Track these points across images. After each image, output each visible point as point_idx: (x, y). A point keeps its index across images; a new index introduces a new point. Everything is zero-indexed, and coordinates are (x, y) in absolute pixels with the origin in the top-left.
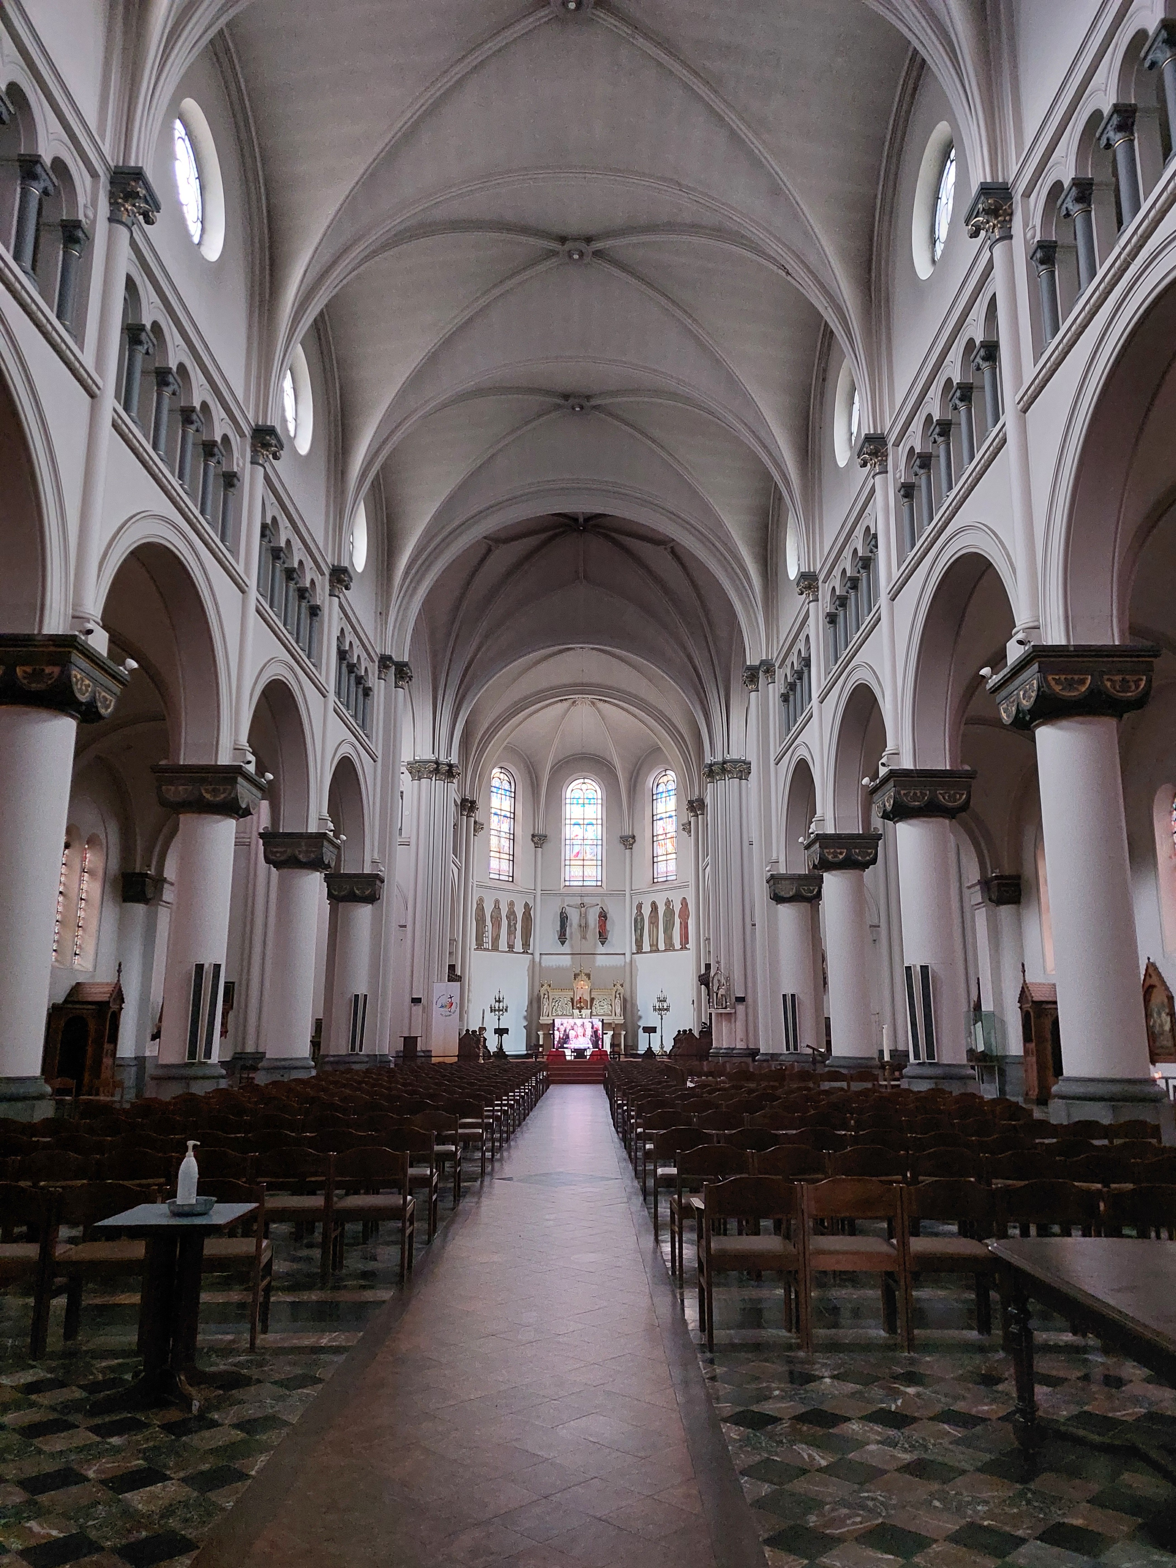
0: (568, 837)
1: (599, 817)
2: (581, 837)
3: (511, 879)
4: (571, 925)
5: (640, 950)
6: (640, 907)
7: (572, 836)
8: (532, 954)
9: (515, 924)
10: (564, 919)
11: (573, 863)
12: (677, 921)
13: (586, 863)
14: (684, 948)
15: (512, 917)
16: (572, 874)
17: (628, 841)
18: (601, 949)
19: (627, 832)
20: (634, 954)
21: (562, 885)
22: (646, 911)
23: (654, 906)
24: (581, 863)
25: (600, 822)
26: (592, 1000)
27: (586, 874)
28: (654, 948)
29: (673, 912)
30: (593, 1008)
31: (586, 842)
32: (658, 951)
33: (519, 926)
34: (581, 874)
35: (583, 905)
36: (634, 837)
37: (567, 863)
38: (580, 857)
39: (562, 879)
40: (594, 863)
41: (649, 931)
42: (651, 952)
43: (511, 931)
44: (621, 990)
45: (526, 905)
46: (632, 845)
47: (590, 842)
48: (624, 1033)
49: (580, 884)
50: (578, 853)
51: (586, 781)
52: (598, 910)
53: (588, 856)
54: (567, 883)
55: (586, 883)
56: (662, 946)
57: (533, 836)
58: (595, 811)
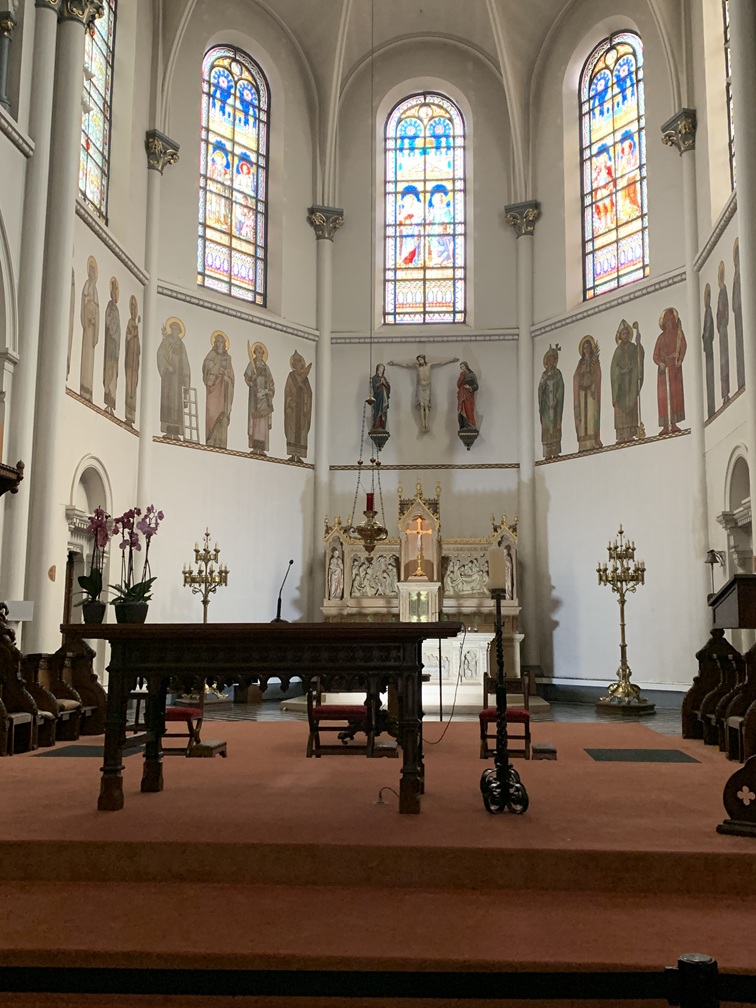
0: (390, 220)
1: (460, 174)
2: (417, 219)
3: (259, 300)
4: (398, 406)
5: (553, 454)
6: (552, 357)
7: (400, 218)
8: (312, 467)
9: (269, 397)
10: (379, 390)
11: (400, 275)
12: (651, 369)
13: (430, 274)
14: (670, 430)
15: (260, 380)
16: (400, 299)
17: (523, 217)
18: (464, 456)
19: (522, 196)
20: (538, 463)
21: (379, 320)
22: (568, 366)
23: (589, 349)
24: (419, 274)
25: (459, 185)
26: (444, 561)
27: (430, 298)
28: (589, 444)
29: (638, 351)
30: (448, 580)
31: (430, 230)
32: (598, 448)
33: (279, 402)
34: (419, 298)
35: (422, 360)
36: (536, 205)
37: (390, 275)
38: (418, 262)
39: (378, 310)
40: (449, 273)
41: (577, 407)
42: (582, 452)
43: (259, 410)
44: (512, 538)
45: (297, 360)
46: (532, 223)
47: (438, 230)
48: (519, 637)
49: (419, 319)
50: (413, 254)
51: (429, 99)
52: (456, 370)
53: (435, 261)
54: (390, 319)
55: (429, 319)
56: (608, 436)
57: (312, 211)
58: (448, 164)
